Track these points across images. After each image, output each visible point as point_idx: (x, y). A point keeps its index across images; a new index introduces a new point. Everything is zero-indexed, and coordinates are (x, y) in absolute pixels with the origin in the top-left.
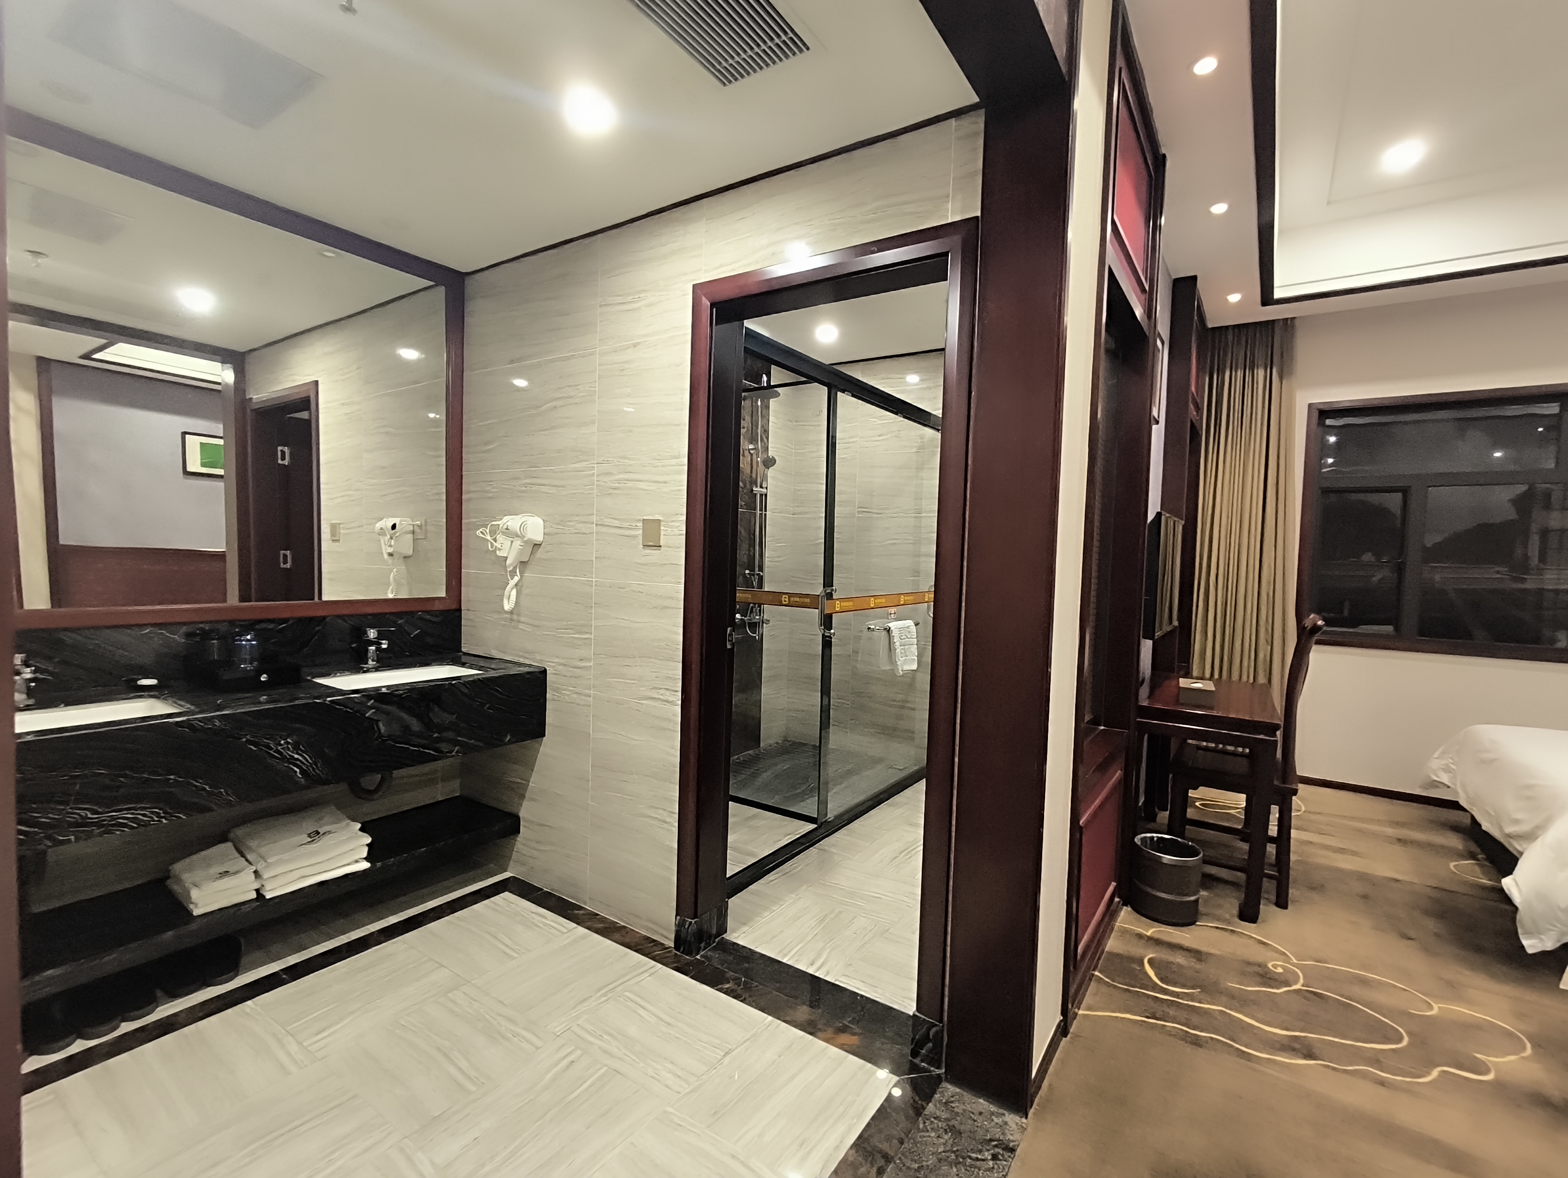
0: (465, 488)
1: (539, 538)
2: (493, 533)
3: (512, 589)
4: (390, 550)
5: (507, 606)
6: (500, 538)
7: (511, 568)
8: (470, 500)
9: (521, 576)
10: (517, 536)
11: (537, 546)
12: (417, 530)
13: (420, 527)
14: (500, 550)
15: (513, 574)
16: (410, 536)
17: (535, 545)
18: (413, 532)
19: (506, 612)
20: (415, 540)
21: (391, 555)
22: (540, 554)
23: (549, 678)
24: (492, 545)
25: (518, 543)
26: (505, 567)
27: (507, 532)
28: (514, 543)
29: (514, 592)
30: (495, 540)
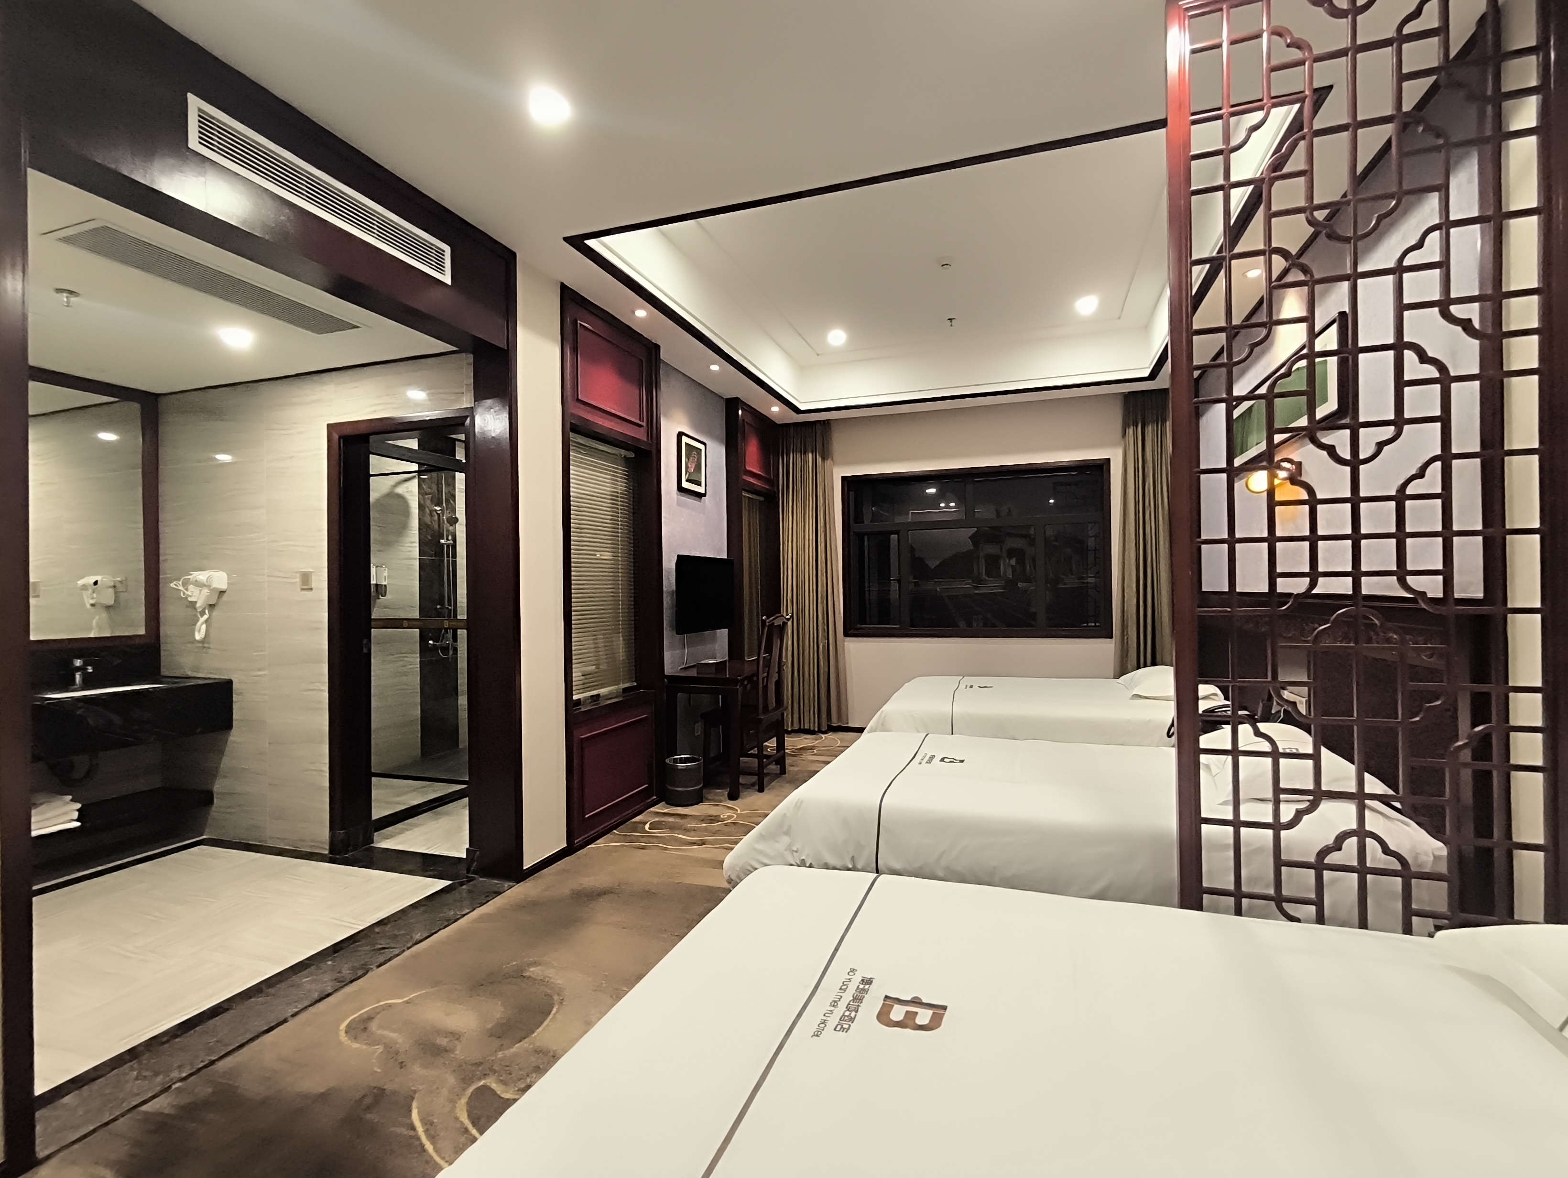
0: (161, 551)
1: (223, 586)
2: (185, 584)
3: (202, 624)
4: (92, 602)
5: (198, 636)
6: (191, 587)
7: (201, 610)
8: (166, 560)
9: (210, 615)
10: (205, 586)
11: (222, 592)
12: (118, 585)
13: (121, 582)
14: (191, 596)
15: (203, 613)
16: (111, 591)
17: (221, 592)
18: (114, 587)
19: (199, 642)
20: (116, 593)
21: (93, 605)
22: (225, 598)
23: (235, 686)
24: (184, 594)
25: (206, 591)
26: (195, 609)
27: (199, 584)
28: (202, 591)
29: (204, 626)
30: (187, 589)
